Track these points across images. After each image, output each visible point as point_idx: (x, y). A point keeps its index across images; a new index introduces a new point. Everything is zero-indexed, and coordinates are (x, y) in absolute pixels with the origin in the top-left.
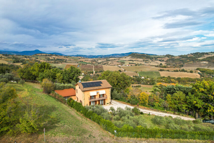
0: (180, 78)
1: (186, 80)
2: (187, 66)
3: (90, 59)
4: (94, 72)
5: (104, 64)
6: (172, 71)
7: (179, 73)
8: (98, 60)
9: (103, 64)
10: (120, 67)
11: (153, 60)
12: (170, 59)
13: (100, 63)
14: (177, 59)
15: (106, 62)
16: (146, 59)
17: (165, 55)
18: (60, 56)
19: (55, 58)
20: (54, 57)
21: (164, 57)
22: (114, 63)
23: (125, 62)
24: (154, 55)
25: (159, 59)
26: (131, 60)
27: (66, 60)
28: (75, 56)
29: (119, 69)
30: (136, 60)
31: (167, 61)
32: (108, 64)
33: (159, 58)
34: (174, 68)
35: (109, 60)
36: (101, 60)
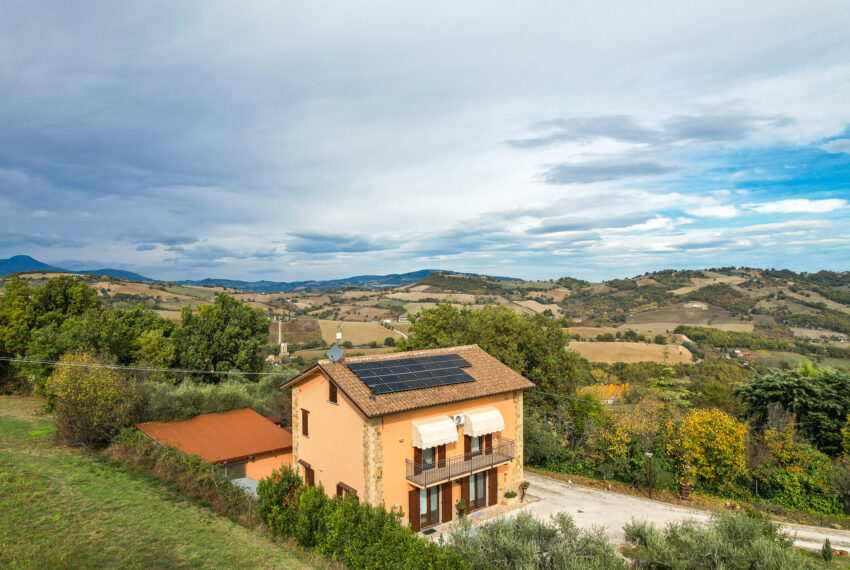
0: (623, 365)
1: (645, 371)
2: (638, 320)
3: (260, 297)
4: (284, 347)
5: (324, 316)
6: (591, 340)
7: (618, 345)
8: (296, 302)
9: (316, 315)
10: (387, 326)
11: (514, 297)
12: (576, 293)
13: (305, 312)
14: (601, 295)
15: (331, 308)
16: (485, 296)
17: (556, 279)
18: (129, 285)
19: (109, 290)
20: (105, 285)
21: (554, 288)
22: (364, 311)
23: (405, 307)
24: (516, 280)
25: (534, 294)
26: (429, 300)
27: (159, 300)
28: (198, 283)
29: (388, 334)
30: (448, 299)
31: (563, 303)
32: (339, 317)
33: (536, 290)
34: (598, 326)
35: (342, 301)
36: (309, 301)
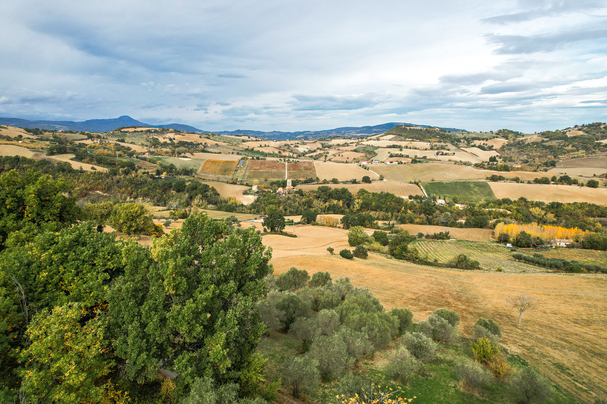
0: (559, 205)
1: (579, 211)
2: (567, 165)
3: (273, 144)
4: (289, 182)
5: (316, 158)
6: (529, 182)
7: (552, 187)
8: (297, 147)
9: (312, 157)
10: (365, 168)
11: (461, 145)
12: (512, 142)
13: (304, 154)
14: (533, 143)
15: (322, 152)
16: (438, 144)
17: (495, 130)
18: (187, 135)
19: (174, 139)
20: (172, 135)
21: (494, 137)
22: (346, 154)
23: (376, 151)
24: (463, 131)
25: (477, 143)
26: (394, 147)
27: (205, 146)
28: (232, 133)
29: (365, 173)
30: (409, 146)
32: (328, 158)
33: (479, 139)
34: (535, 171)
35: (330, 147)
36: (306, 146)
